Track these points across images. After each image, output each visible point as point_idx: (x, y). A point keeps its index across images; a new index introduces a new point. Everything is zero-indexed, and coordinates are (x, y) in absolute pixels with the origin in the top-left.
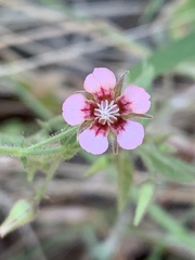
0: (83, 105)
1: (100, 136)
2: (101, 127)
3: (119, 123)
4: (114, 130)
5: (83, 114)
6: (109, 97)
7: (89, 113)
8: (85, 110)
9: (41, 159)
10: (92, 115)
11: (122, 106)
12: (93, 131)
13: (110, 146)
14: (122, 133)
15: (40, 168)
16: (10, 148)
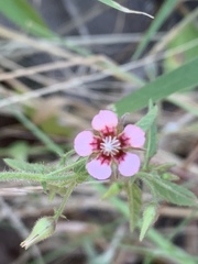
0: (92, 140)
1: (105, 165)
2: (106, 158)
3: (120, 155)
4: (116, 161)
5: (92, 147)
6: (112, 134)
7: (96, 146)
8: (93, 144)
9: (58, 184)
10: (99, 148)
11: (123, 141)
12: (99, 161)
13: (113, 173)
14: (123, 163)
15: (58, 192)
16: (33, 175)
